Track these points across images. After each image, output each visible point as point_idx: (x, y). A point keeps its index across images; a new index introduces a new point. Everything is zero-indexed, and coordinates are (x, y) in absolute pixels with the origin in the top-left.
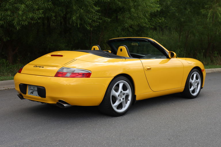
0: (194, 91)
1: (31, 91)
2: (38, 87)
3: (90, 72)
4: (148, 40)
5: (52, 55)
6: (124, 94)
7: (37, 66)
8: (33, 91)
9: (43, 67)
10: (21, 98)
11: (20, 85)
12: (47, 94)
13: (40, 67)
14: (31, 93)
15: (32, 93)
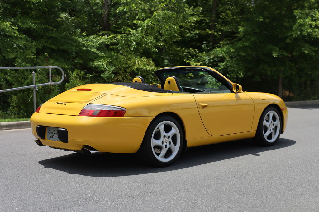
0: (270, 137)
1: (51, 135)
2: (59, 129)
3: (124, 110)
4: (205, 69)
5: (78, 90)
7: (59, 103)
8: (53, 134)
9: (66, 104)
10: (38, 145)
11: (37, 128)
12: (70, 138)
13: (62, 104)
14: (50, 137)
15: (52, 137)
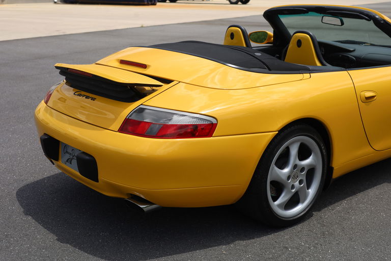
3: (214, 121)
5: (122, 62)
6: (303, 169)
8: (71, 157)
9: (94, 99)
11: (42, 139)
13: (87, 98)
